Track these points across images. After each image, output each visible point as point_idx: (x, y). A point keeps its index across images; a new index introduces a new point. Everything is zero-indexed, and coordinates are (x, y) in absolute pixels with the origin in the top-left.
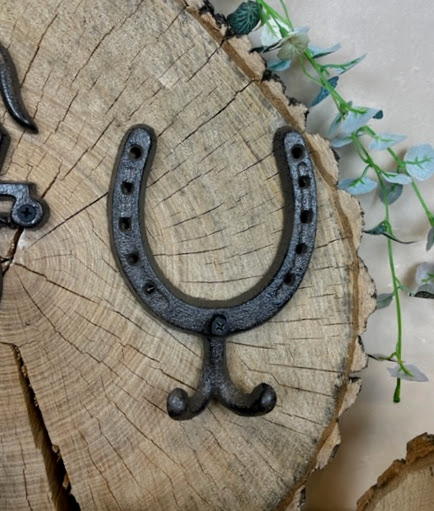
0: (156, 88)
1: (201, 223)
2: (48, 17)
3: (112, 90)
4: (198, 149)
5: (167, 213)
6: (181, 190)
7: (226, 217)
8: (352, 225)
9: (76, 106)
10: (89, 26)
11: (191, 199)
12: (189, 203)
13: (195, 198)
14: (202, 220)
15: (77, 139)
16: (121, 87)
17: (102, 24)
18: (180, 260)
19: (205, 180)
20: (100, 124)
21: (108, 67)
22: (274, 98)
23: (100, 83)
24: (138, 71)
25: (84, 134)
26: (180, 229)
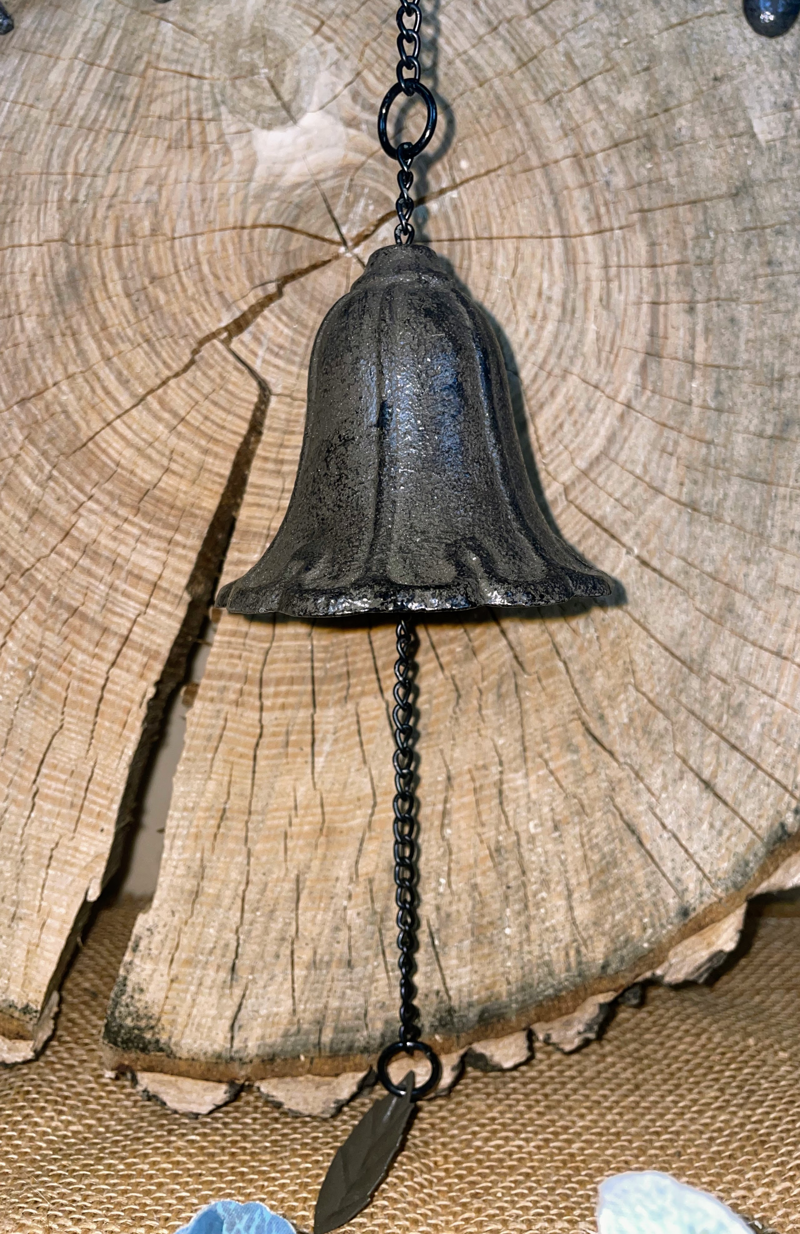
1: (692, 377)
3: (670, 92)
4: (756, 256)
5: (645, 327)
6: (691, 306)
7: (743, 394)
9: (600, 84)
11: (699, 328)
12: (693, 334)
13: (707, 331)
14: (697, 373)
15: (571, 131)
16: (687, 94)
18: (622, 417)
19: (742, 312)
20: (620, 128)
21: (684, 57)
23: (658, 72)
24: (726, 88)
25: (587, 129)
26: (653, 366)
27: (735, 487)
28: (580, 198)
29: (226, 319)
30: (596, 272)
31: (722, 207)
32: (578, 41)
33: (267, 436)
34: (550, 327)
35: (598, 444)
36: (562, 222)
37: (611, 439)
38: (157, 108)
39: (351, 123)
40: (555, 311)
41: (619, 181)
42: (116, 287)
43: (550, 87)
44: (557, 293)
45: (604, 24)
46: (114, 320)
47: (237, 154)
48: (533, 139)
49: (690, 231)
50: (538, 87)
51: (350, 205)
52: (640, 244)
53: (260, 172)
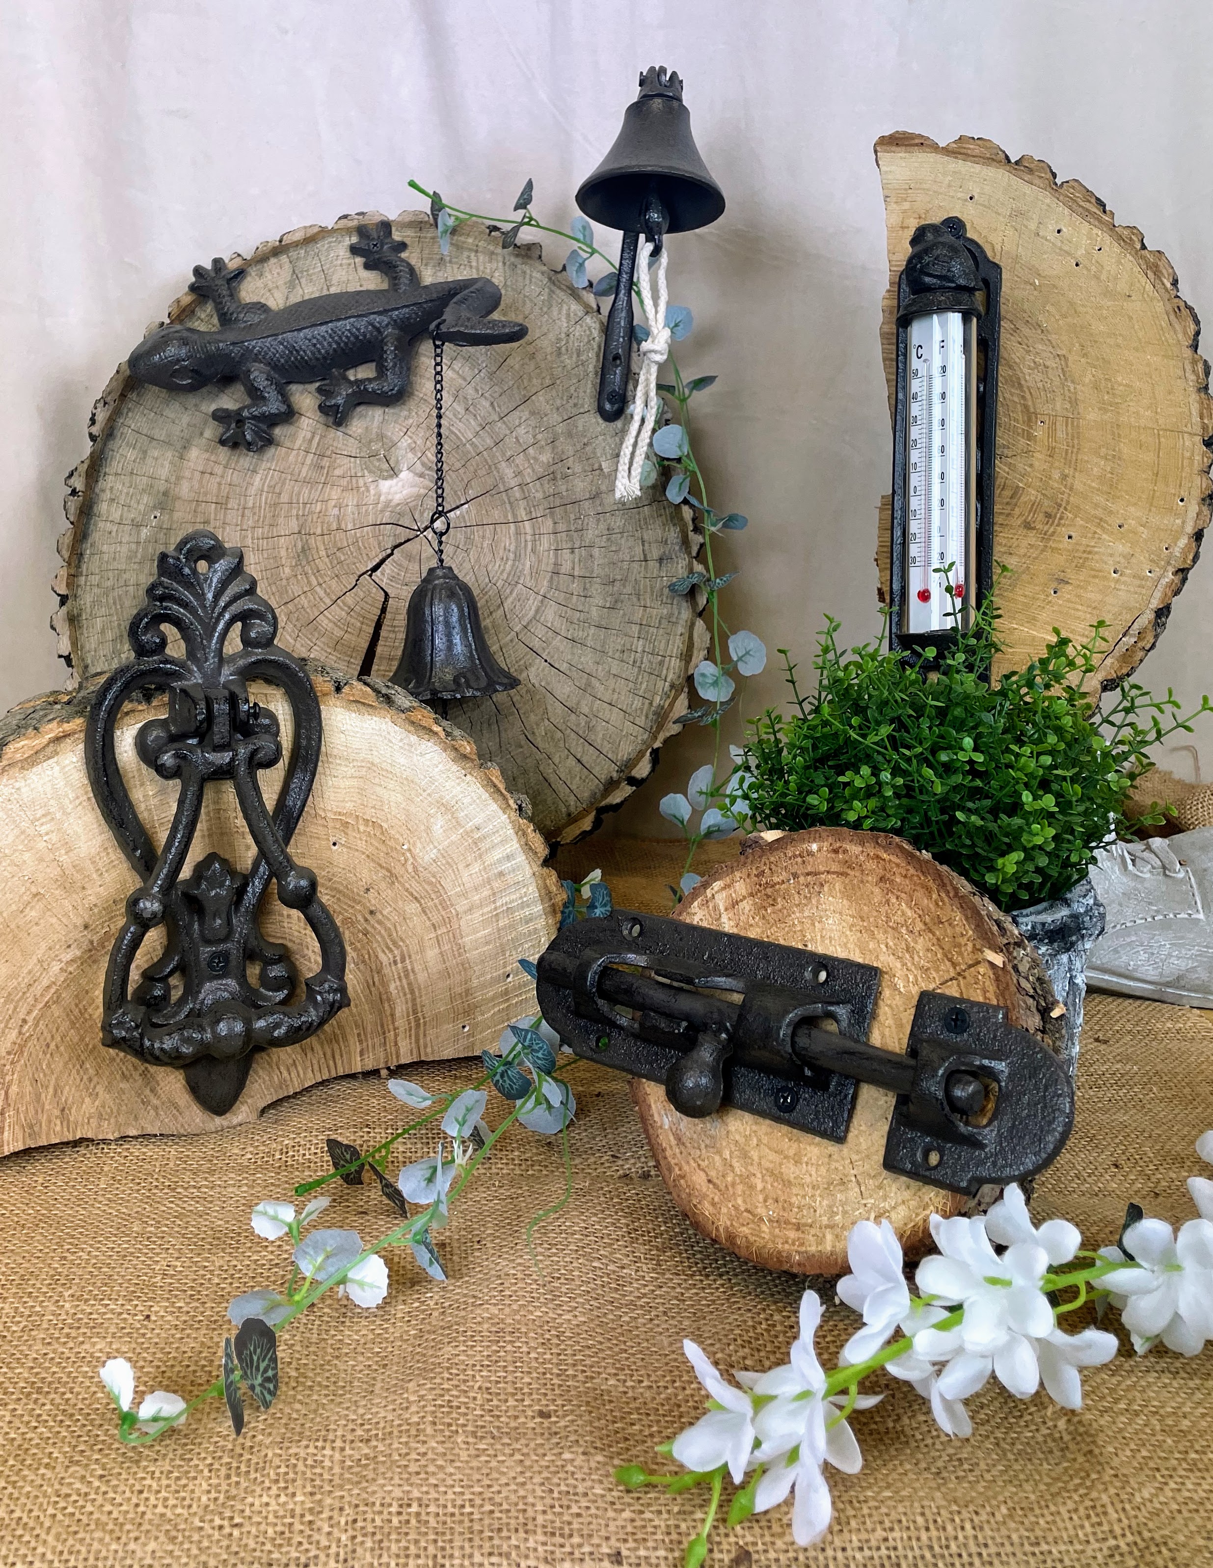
0: (596, 466)
1: (573, 582)
2: (548, 382)
3: (563, 452)
4: (602, 526)
5: (552, 561)
6: (572, 550)
7: (596, 589)
8: (695, 652)
9: (531, 451)
10: (572, 402)
11: (576, 560)
12: (573, 563)
13: (580, 561)
14: (576, 581)
15: (518, 474)
16: (571, 453)
17: (583, 406)
18: (542, 601)
19: (596, 552)
20: (540, 470)
21: (570, 435)
22: (682, 519)
23: (557, 443)
24: (588, 449)
25: (525, 473)
26: (555, 577)
27: (592, 630)
28: (522, 504)
29: (370, 566)
30: (529, 538)
31: (586, 504)
32: (521, 431)
33: (388, 616)
34: (510, 563)
35: (532, 613)
36: (515, 515)
37: (537, 611)
38: (337, 472)
39: (421, 475)
40: (512, 556)
41: (540, 495)
42: (323, 553)
43: (509, 454)
44: (512, 548)
45: (532, 422)
46: (321, 566)
47: (372, 492)
48: (502, 478)
49: (572, 516)
50: (504, 454)
51: (422, 514)
52: (549, 522)
53: (382, 498)
